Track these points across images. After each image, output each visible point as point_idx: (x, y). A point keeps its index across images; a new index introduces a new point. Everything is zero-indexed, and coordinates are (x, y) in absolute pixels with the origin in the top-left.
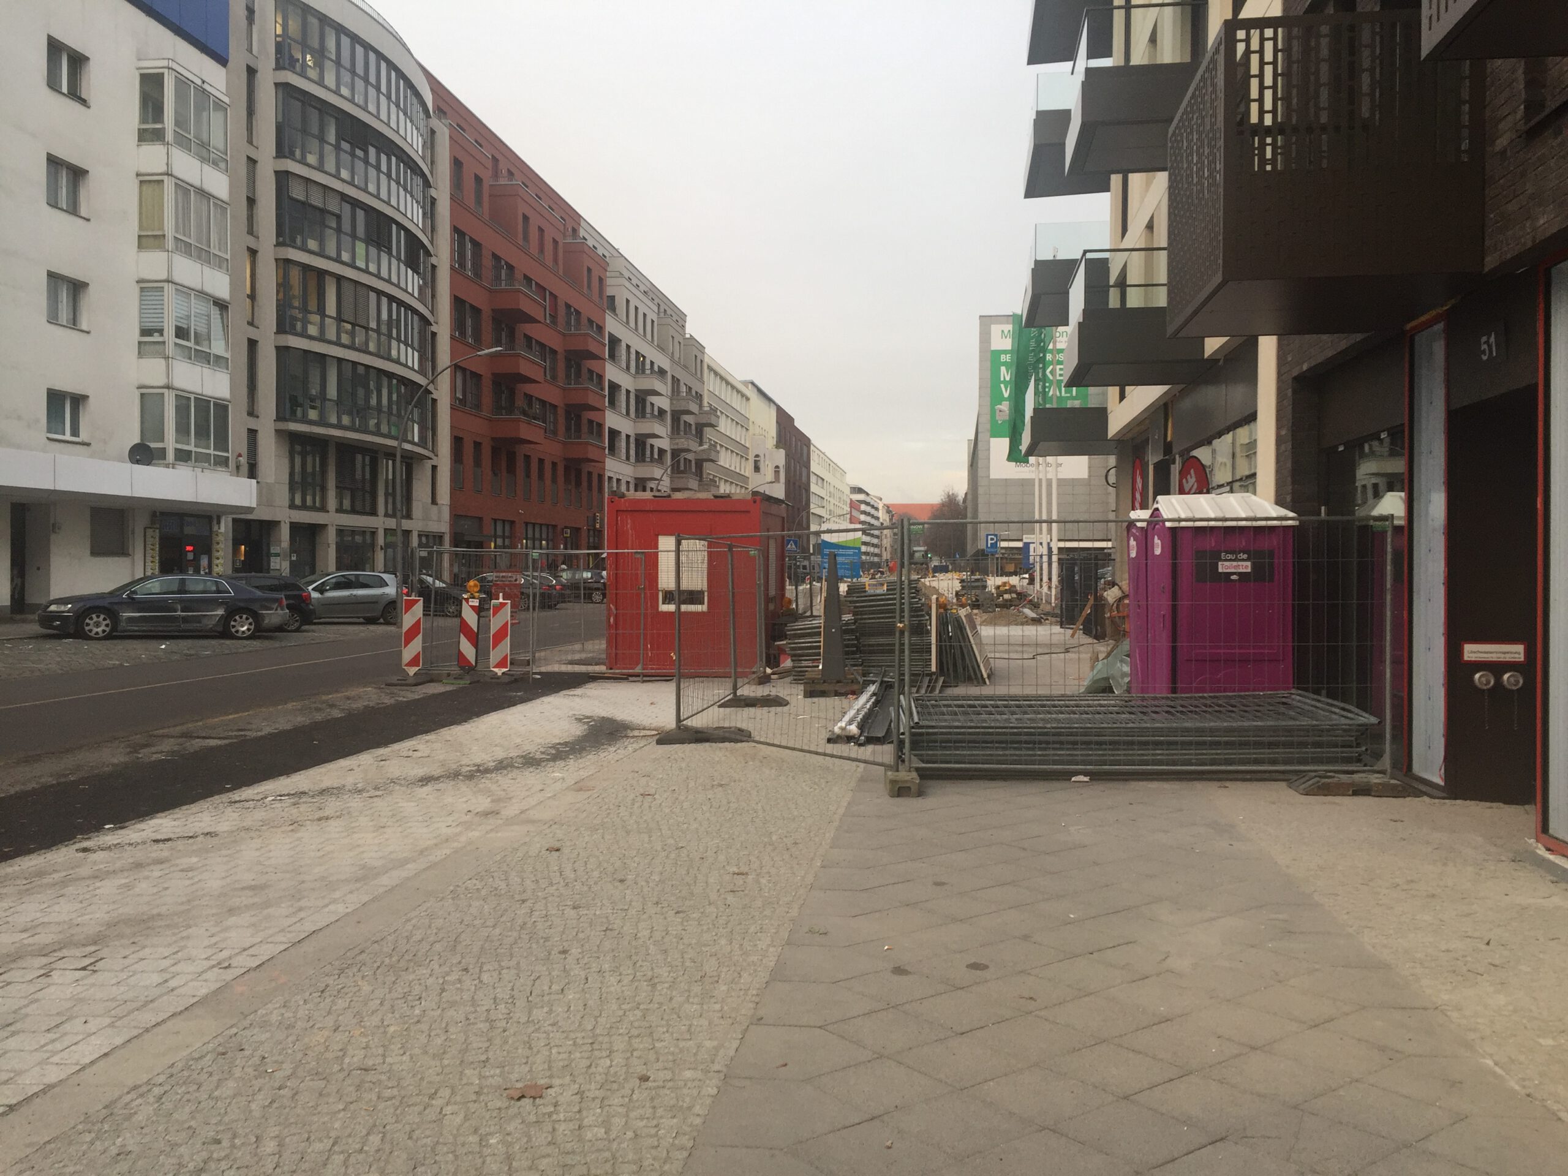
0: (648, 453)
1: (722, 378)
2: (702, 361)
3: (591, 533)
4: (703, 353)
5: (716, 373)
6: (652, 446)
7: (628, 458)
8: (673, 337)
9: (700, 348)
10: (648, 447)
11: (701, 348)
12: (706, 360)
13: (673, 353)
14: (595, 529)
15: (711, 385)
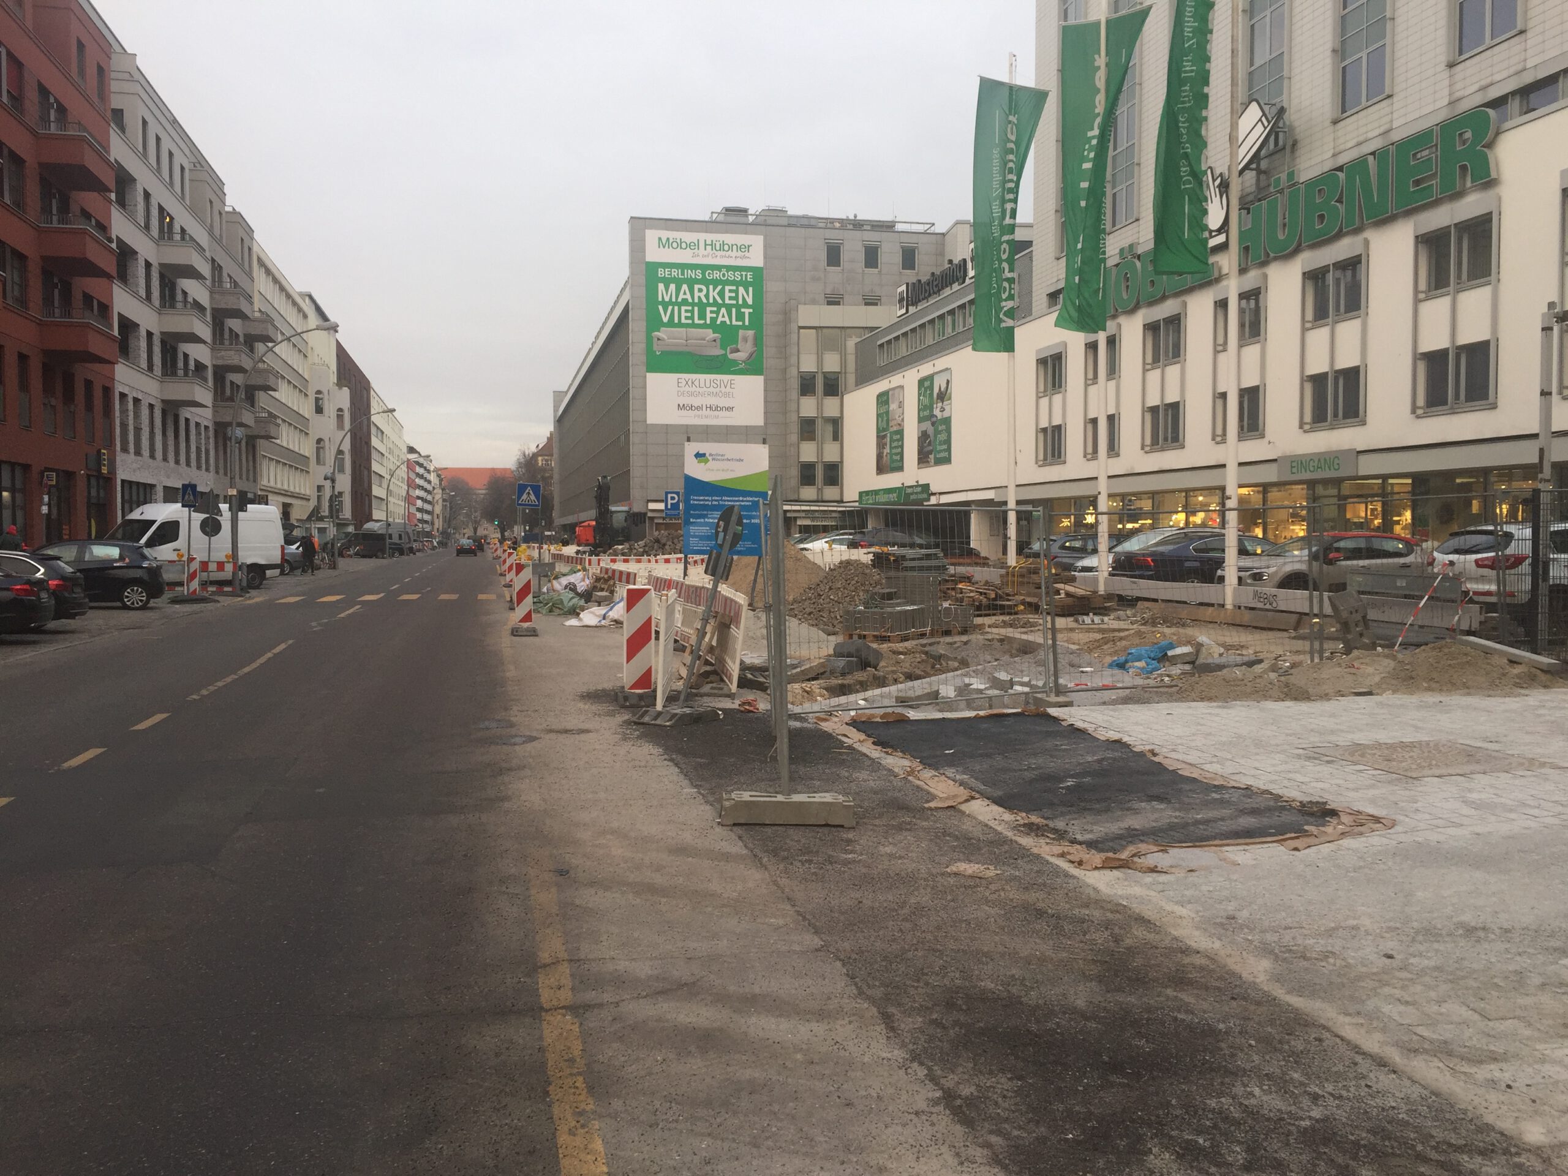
0: (181, 364)
1: (276, 281)
2: (250, 249)
3: (93, 481)
4: (252, 238)
5: (268, 272)
6: (186, 356)
7: (150, 367)
8: (211, 202)
9: (247, 229)
10: (181, 356)
11: (250, 231)
12: (255, 248)
13: (212, 226)
14: (99, 476)
15: (262, 284)
